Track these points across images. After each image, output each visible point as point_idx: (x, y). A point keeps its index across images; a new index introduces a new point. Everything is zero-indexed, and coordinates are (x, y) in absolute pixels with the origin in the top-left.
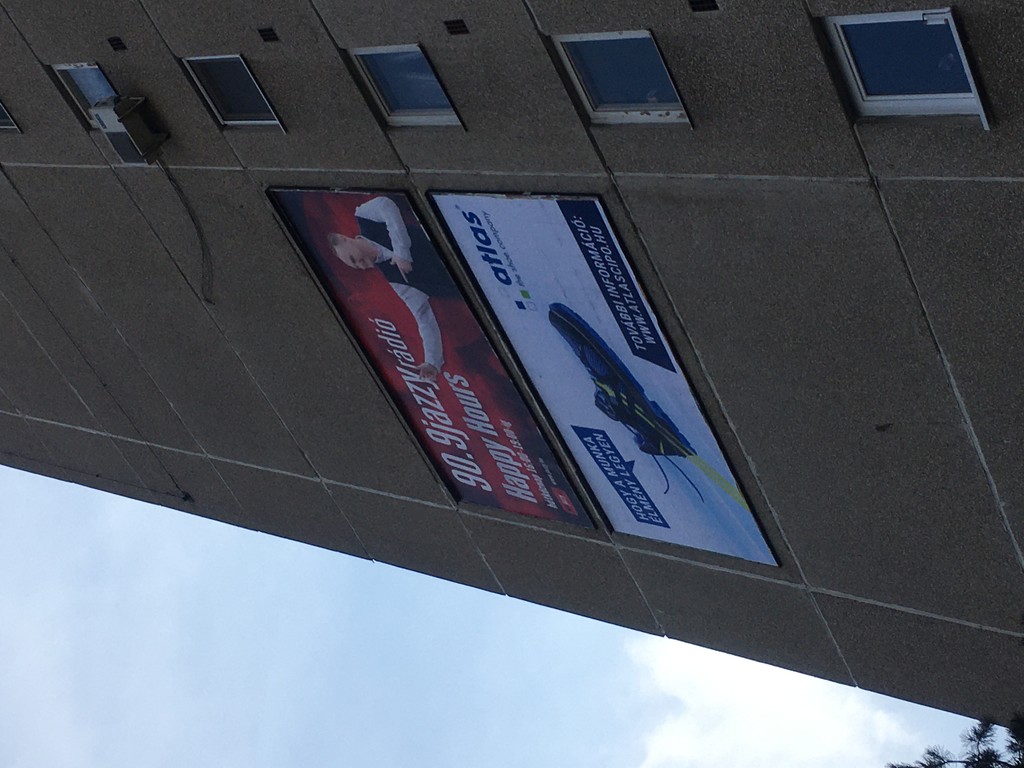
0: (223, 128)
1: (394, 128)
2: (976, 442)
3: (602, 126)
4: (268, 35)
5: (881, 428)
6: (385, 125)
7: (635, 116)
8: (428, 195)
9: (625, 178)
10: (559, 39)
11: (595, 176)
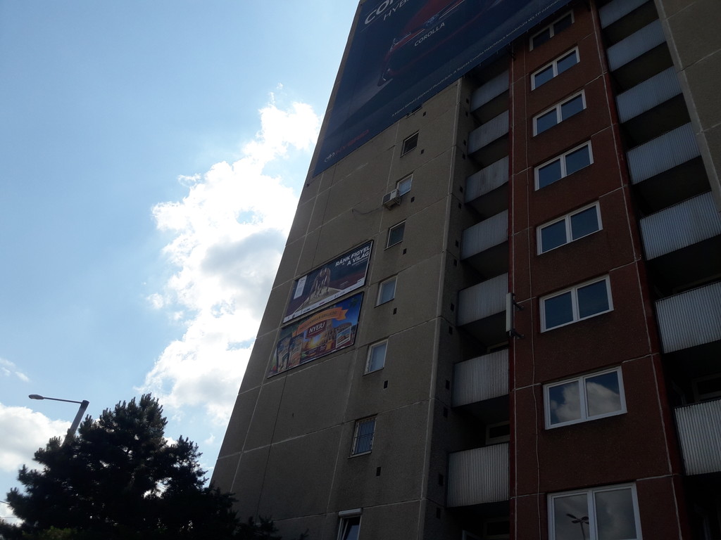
0: (389, 229)
1: (379, 284)
2: (287, 440)
3: (368, 348)
4: (405, 252)
5: (293, 415)
6: (381, 282)
8: (364, 292)
9: (356, 352)
10: (387, 340)
11: (358, 345)
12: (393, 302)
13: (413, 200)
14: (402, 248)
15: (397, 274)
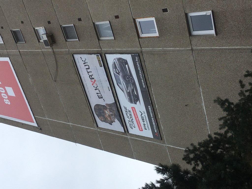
0: (66, 41)
1: (100, 40)
2: (204, 107)
5: (186, 106)
8: (105, 54)
9: (144, 50)
11: (138, 49)
12: (111, 21)
13: (49, 22)
14: (78, 23)
15: (94, 23)
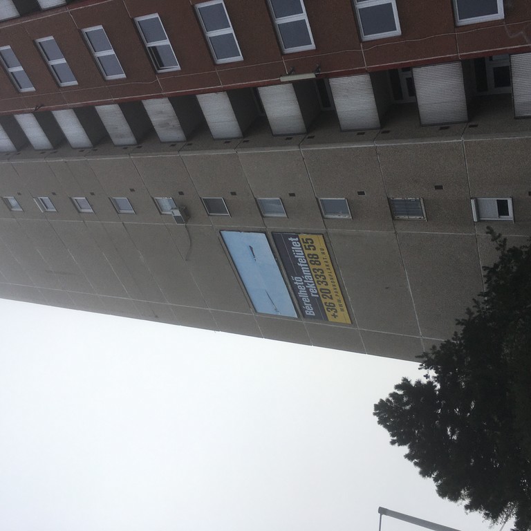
0: (209, 215)
2: (410, 291)
3: (327, 218)
4: (234, 194)
7: (337, 217)
10: (319, 199)
12: (283, 198)
13: (181, 193)
14: (231, 198)
15: (256, 200)
